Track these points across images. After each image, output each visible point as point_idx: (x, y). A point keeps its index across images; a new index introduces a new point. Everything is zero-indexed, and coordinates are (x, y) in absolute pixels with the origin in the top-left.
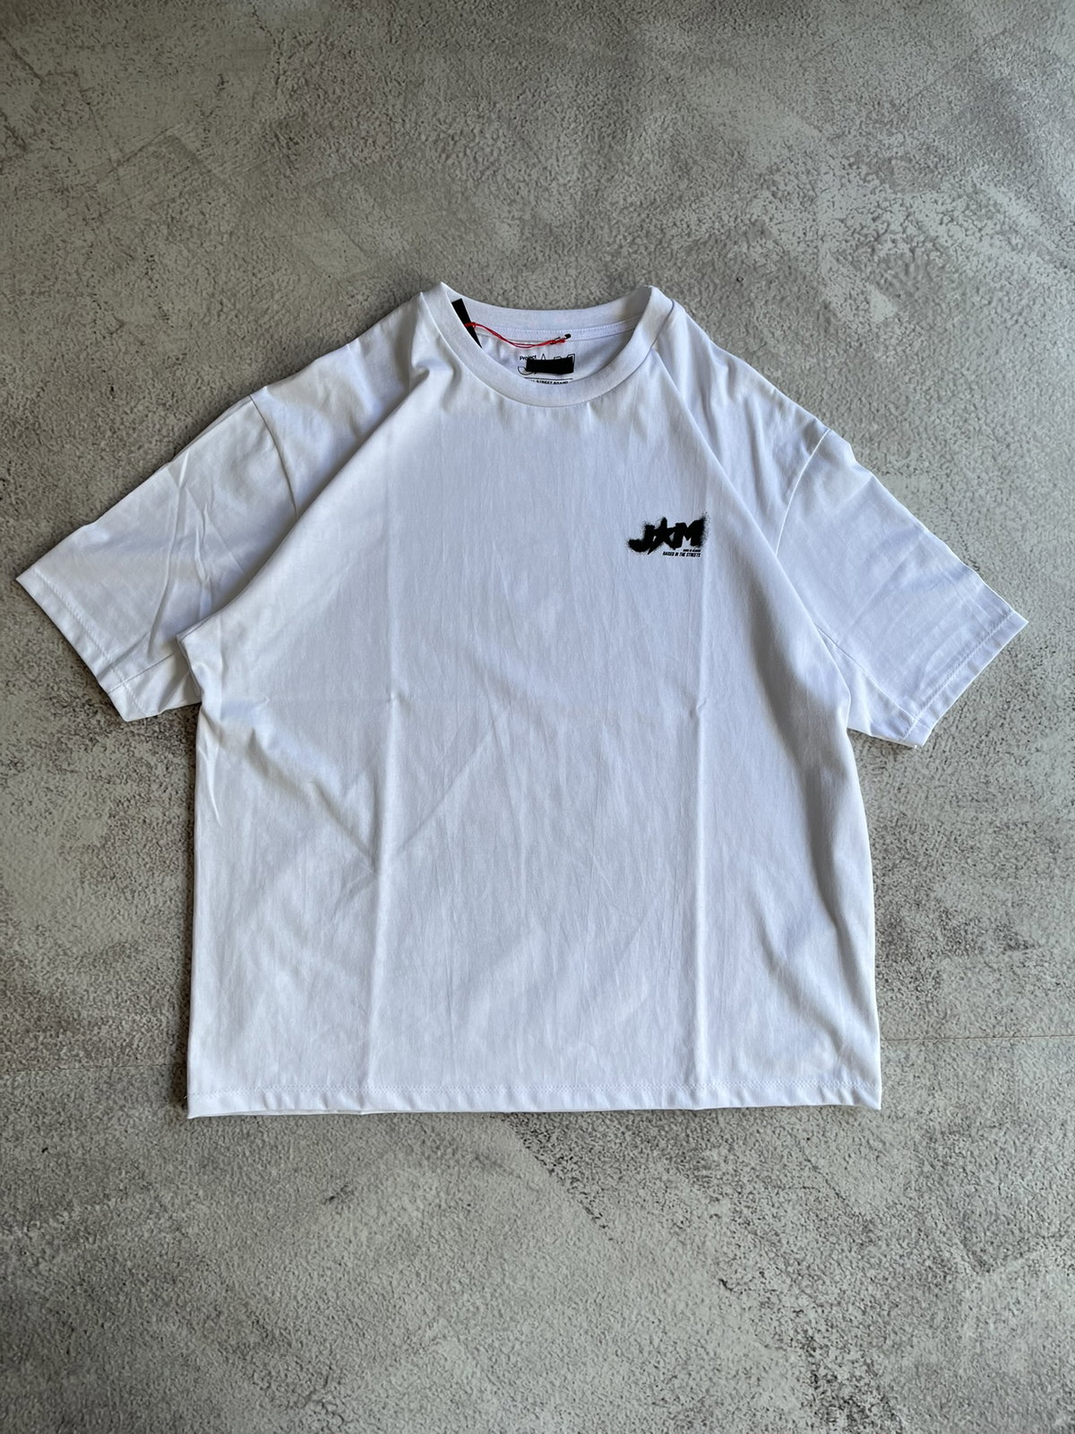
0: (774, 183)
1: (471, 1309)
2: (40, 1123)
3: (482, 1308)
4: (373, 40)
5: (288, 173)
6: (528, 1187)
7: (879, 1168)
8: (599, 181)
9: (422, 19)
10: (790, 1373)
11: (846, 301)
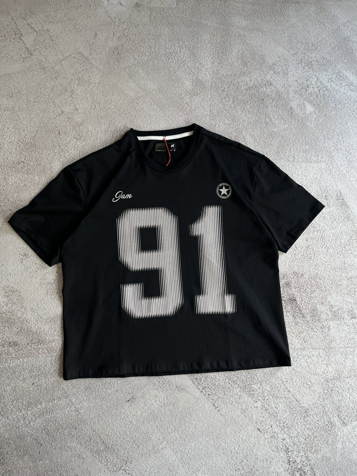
0: (274, 69)
1: (175, 438)
2: (32, 375)
3: (178, 438)
4: (145, 22)
5: (117, 64)
6: (194, 397)
7: (310, 391)
8: (218, 67)
9: (161, 15)
10: (281, 460)
11: (298, 106)
